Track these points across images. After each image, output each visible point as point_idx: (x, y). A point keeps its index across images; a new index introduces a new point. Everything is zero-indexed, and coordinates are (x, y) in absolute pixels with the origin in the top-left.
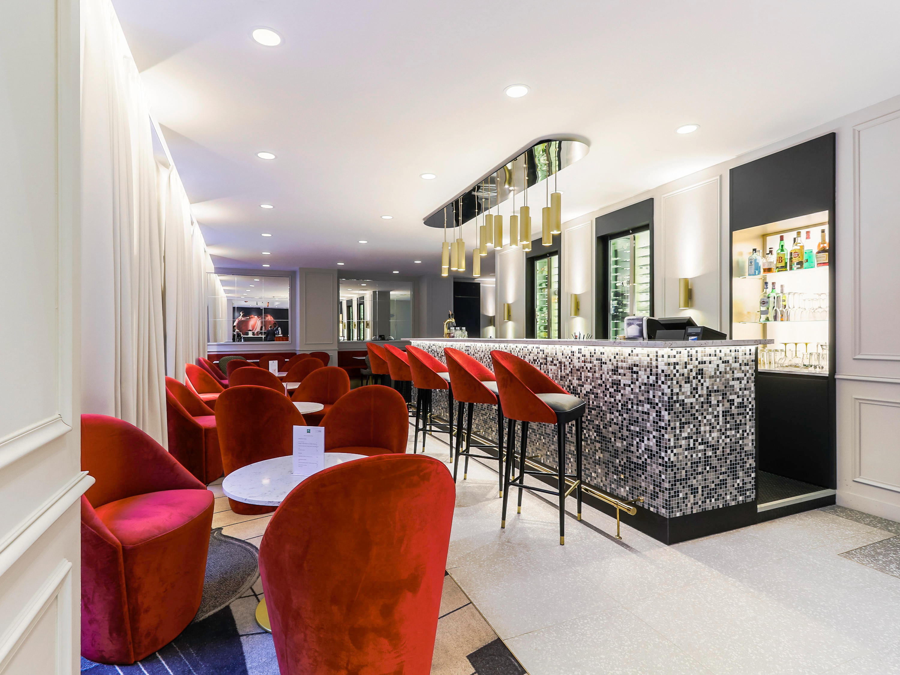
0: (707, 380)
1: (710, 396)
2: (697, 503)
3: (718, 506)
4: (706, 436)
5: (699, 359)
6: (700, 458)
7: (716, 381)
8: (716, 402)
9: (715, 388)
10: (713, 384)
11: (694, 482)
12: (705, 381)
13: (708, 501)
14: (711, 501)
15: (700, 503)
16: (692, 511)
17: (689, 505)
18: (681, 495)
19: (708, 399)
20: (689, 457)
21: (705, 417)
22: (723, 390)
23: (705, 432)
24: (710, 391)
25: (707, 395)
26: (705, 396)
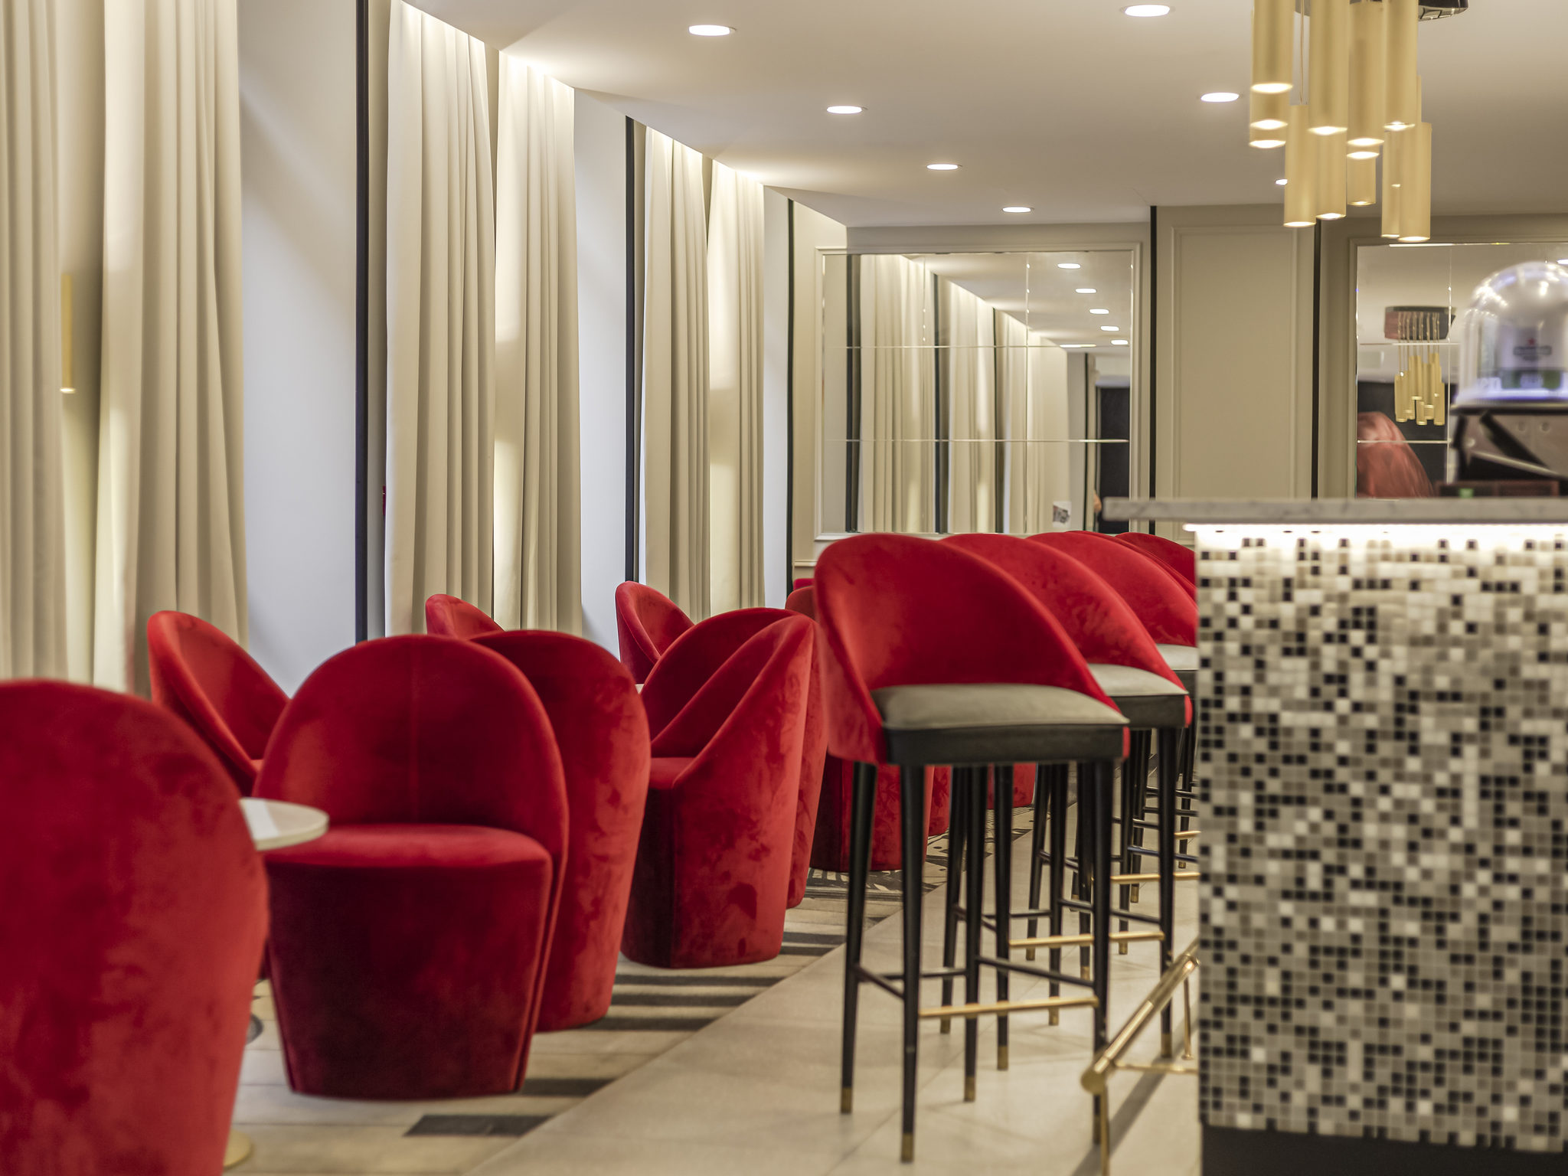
0: (1399, 651)
1: (1414, 710)
2: (1340, 1100)
3: (1453, 1137)
4: (1386, 859)
5: (1358, 571)
6: (1356, 938)
7: (1443, 657)
8: (1443, 739)
9: (1442, 683)
10: (1427, 671)
11: (1326, 1020)
12: (1386, 654)
13: (1396, 1104)
14: (1410, 1107)
15: (1354, 1102)
16: (1312, 1126)
17: (1299, 1099)
18: (1258, 1055)
19: (1399, 722)
20: (1300, 923)
21: (1385, 790)
22: (1485, 696)
23: (1385, 844)
24: (1414, 695)
25: (1399, 708)
26: (1389, 712)
